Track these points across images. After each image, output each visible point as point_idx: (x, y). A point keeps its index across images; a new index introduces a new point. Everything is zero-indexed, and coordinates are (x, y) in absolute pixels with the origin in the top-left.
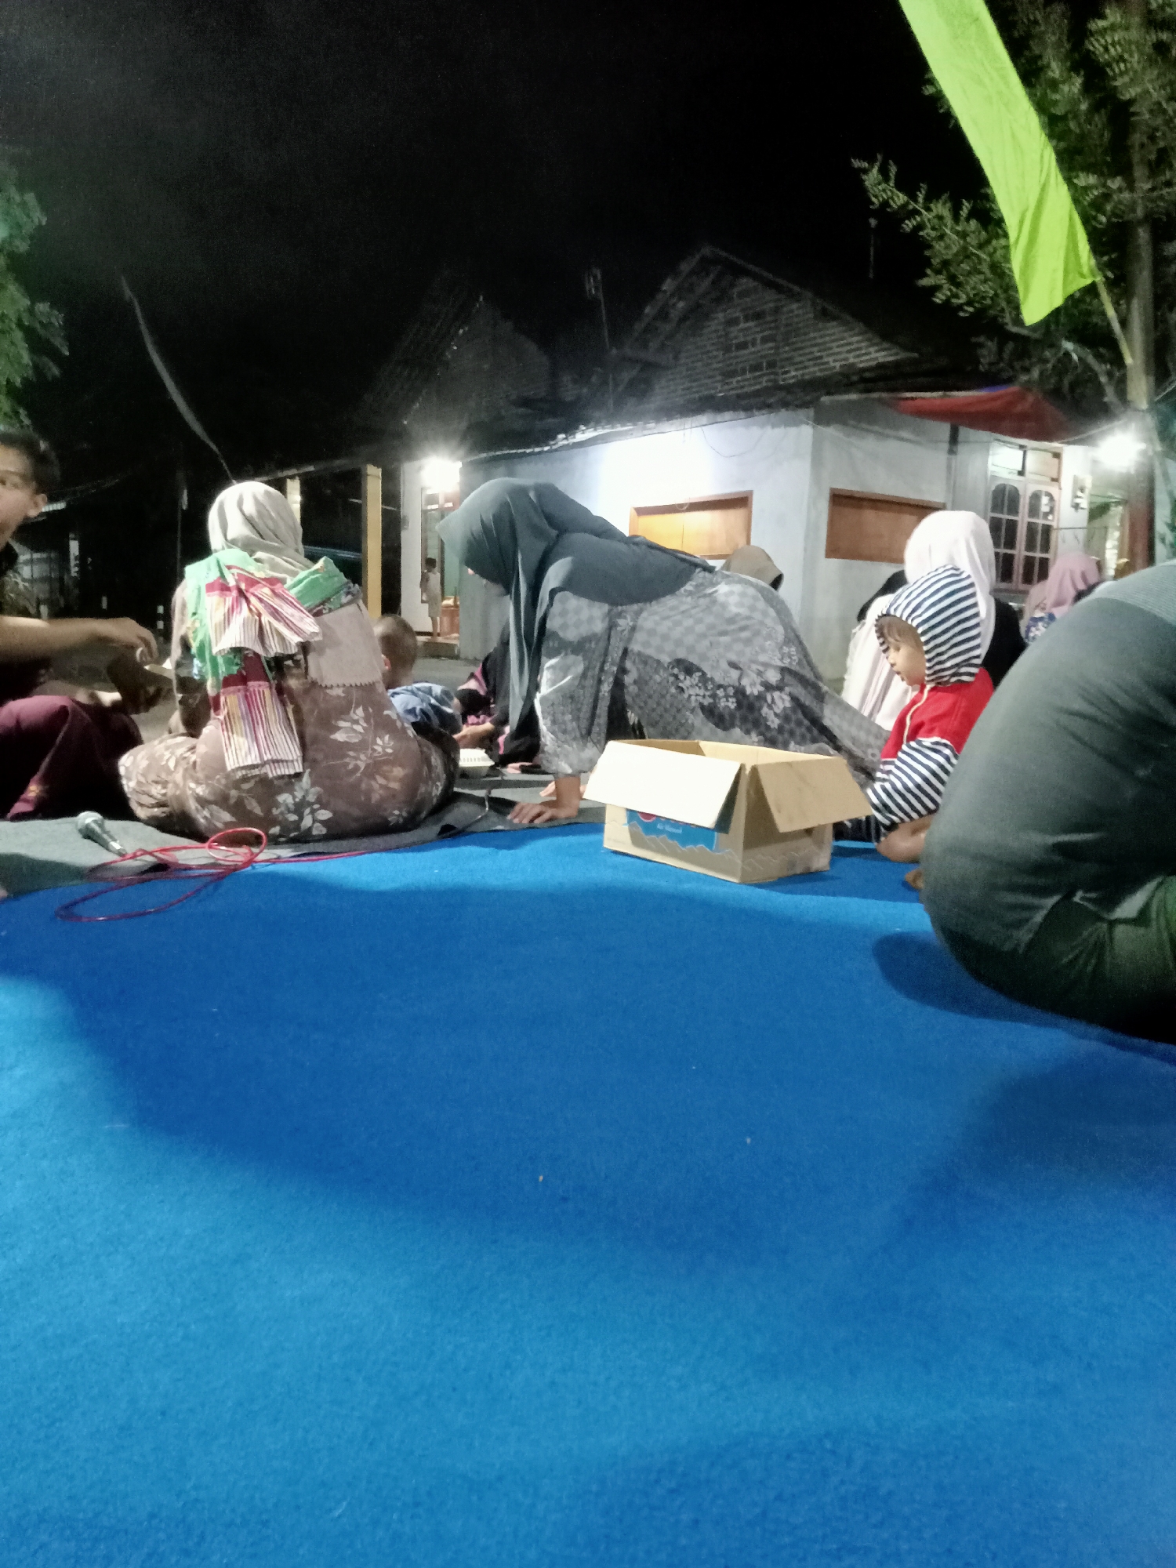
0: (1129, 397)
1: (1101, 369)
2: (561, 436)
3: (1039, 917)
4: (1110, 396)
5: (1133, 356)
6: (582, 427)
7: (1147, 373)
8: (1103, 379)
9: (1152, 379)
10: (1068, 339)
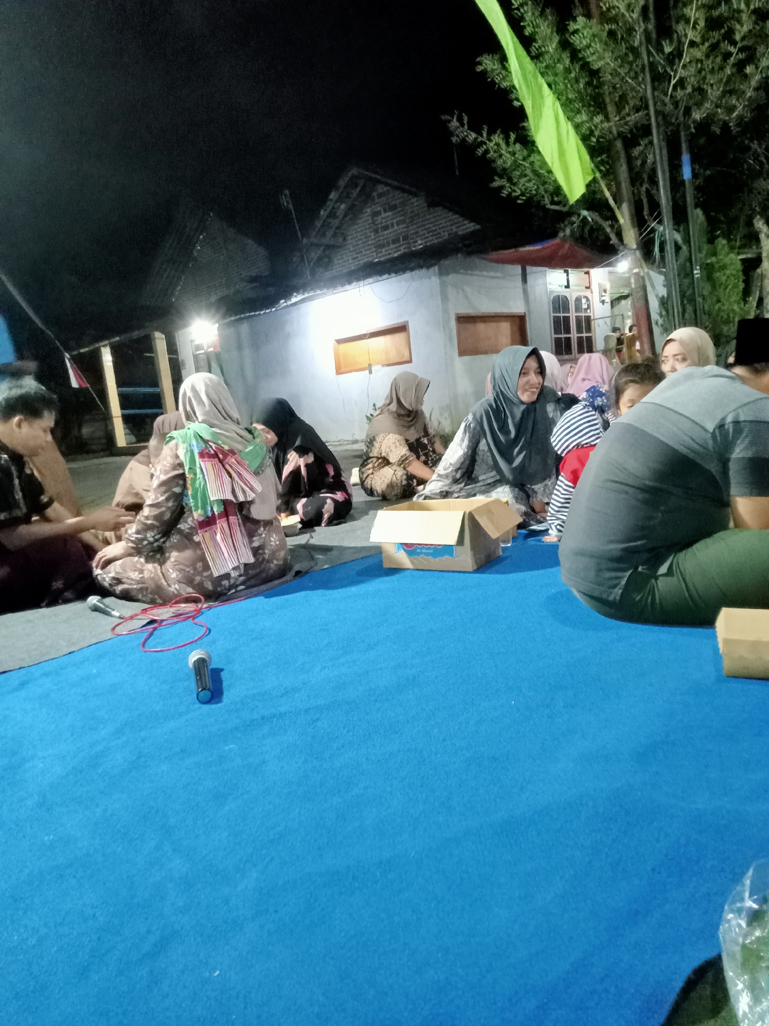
0: (625, 242)
1: (606, 225)
2: (282, 301)
3: (624, 582)
4: (614, 240)
5: (623, 217)
6: (295, 294)
7: (634, 226)
8: (608, 230)
9: (636, 229)
10: (584, 209)
